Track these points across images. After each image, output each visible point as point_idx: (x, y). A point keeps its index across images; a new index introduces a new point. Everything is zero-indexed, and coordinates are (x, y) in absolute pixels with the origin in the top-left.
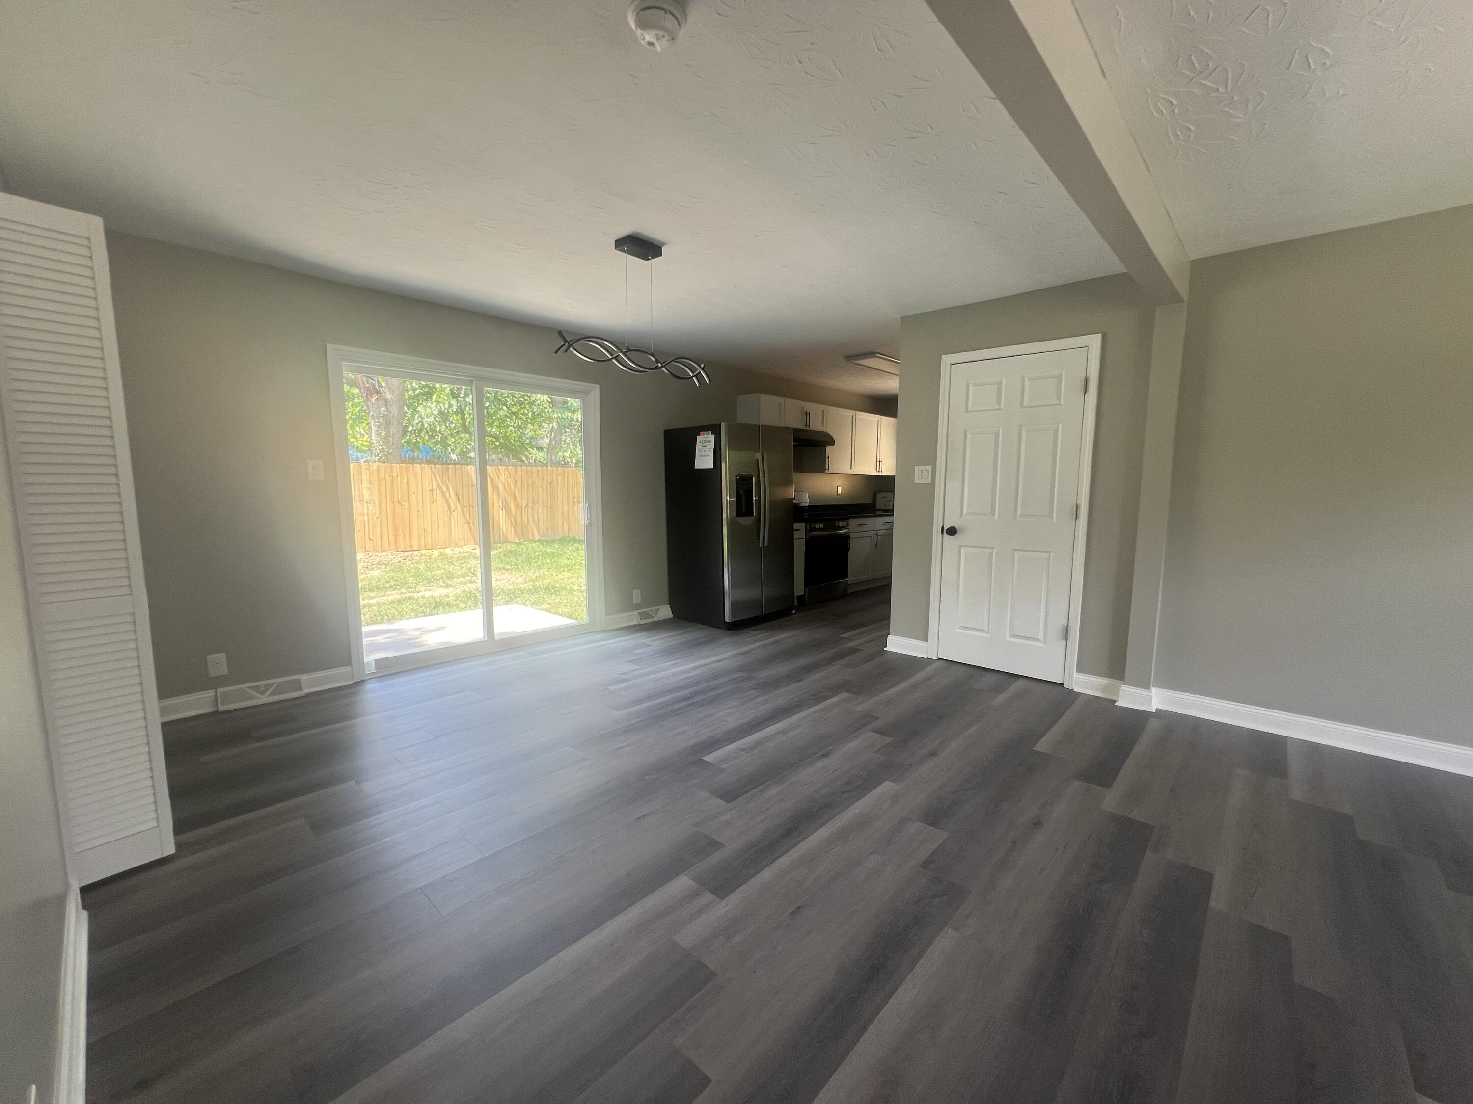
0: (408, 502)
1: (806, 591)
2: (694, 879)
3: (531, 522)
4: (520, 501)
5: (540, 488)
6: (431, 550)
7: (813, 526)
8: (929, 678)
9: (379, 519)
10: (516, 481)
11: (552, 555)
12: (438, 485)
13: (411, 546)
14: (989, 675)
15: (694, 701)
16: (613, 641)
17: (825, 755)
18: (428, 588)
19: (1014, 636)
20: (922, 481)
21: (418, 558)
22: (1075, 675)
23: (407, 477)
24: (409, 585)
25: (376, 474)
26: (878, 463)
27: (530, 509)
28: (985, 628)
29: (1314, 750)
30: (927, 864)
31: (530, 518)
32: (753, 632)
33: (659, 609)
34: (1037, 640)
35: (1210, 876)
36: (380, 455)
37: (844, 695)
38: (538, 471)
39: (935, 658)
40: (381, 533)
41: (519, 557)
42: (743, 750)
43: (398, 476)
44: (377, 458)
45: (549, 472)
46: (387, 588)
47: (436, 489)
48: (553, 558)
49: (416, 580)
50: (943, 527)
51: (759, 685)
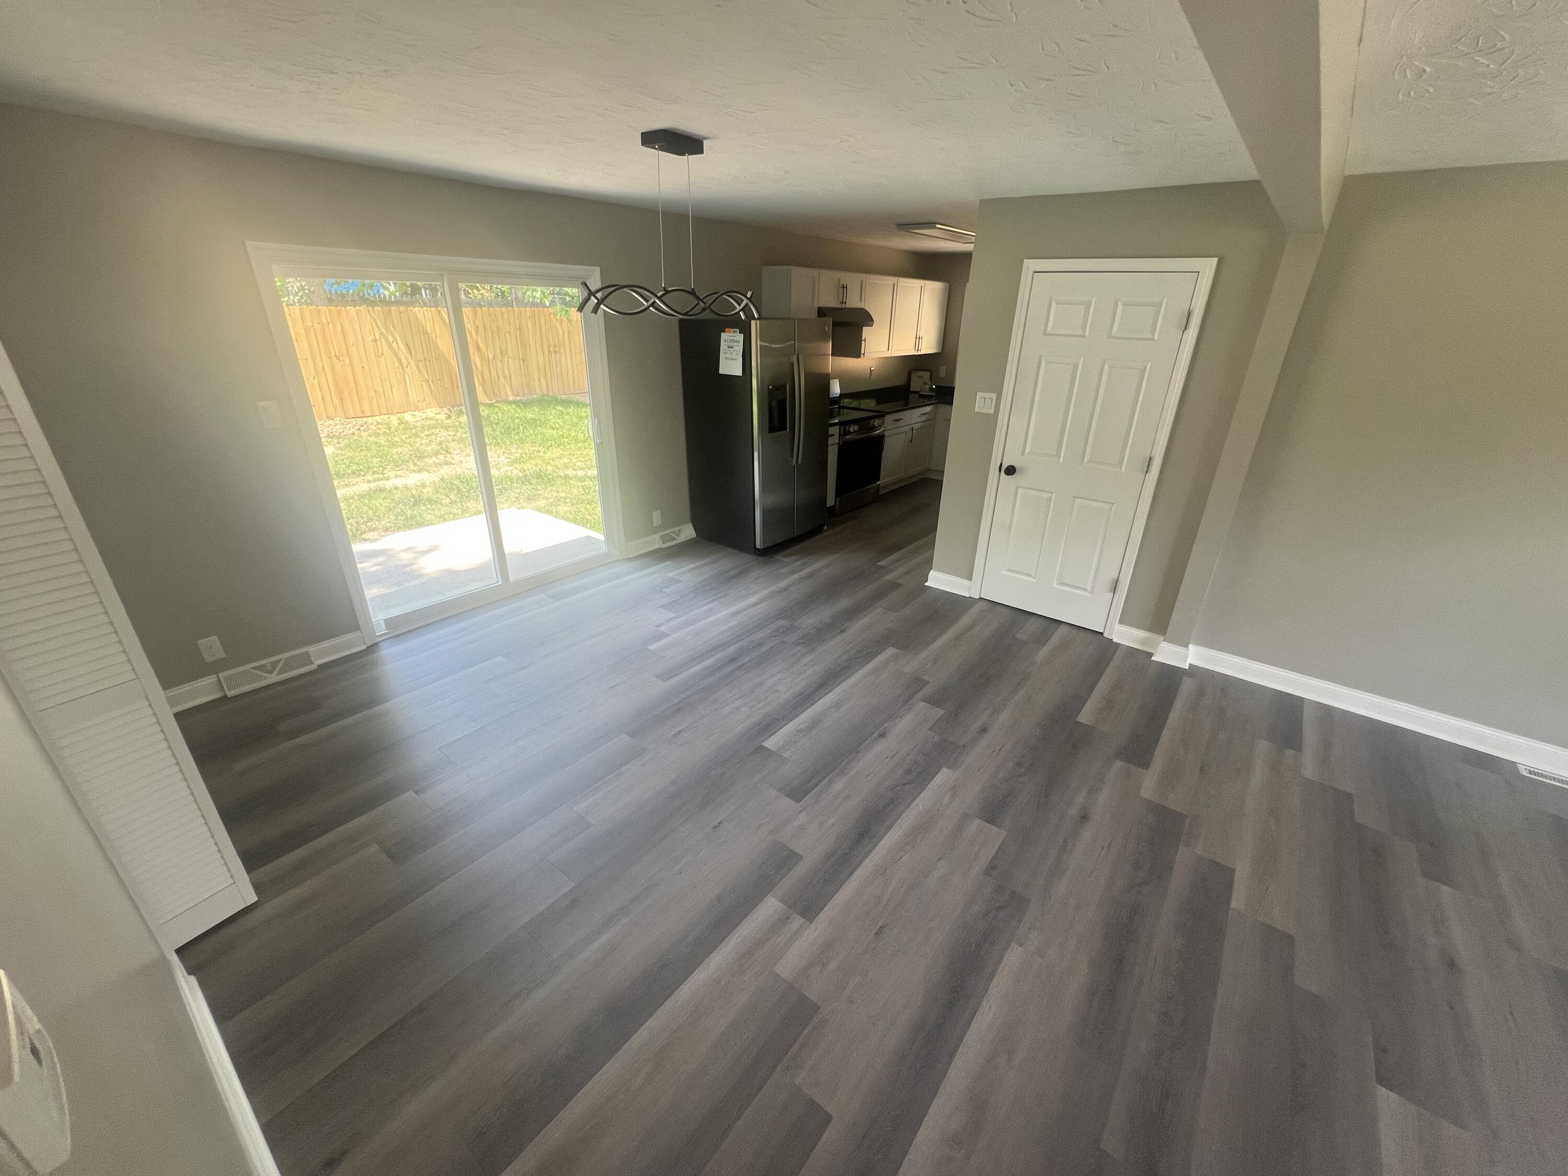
0: (349, 356)
1: (837, 502)
2: (781, 900)
3: (501, 377)
4: (485, 351)
5: (507, 334)
6: (388, 416)
7: (847, 429)
8: (972, 626)
9: (316, 379)
10: (478, 327)
11: (534, 423)
12: (382, 334)
13: (363, 411)
14: (1033, 619)
15: (740, 664)
16: (638, 574)
17: (882, 735)
18: (399, 473)
19: (1062, 584)
20: (985, 411)
21: (375, 428)
22: (1116, 626)
23: (341, 324)
24: (375, 469)
25: (300, 321)
26: (918, 340)
27: (499, 363)
28: (1034, 575)
29: (1327, 713)
30: (990, 870)
31: (500, 373)
32: (786, 560)
33: (681, 529)
34: (1085, 590)
35: (1233, 871)
36: (300, 294)
37: (891, 651)
38: (502, 314)
39: (977, 597)
40: (323, 397)
41: (495, 426)
42: (800, 731)
43: (328, 323)
44: (297, 298)
45: (516, 315)
46: (349, 474)
47: (380, 339)
48: (536, 427)
49: (381, 462)
50: (1001, 465)
51: (803, 638)
